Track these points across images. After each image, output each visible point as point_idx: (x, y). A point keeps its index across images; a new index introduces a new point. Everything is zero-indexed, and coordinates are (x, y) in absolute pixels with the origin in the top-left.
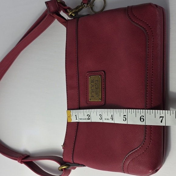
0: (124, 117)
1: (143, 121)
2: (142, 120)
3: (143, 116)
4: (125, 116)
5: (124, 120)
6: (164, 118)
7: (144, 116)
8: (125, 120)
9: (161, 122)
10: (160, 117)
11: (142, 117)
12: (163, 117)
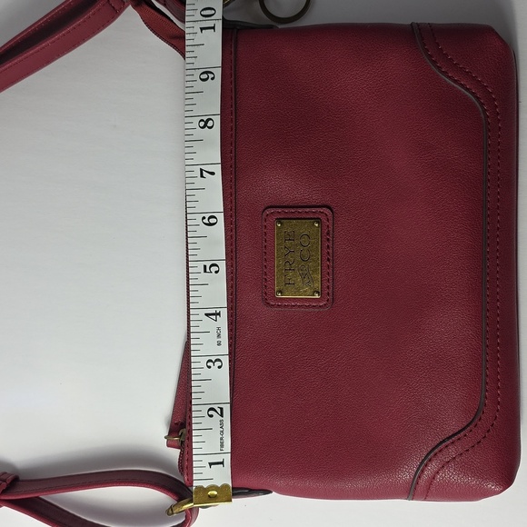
0: (208, 270)
1: (214, 217)
2: (212, 221)
3: (204, 218)
4: (205, 267)
5: (217, 272)
6: (203, 167)
7: (204, 215)
8: (216, 269)
9: (213, 173)
10: (202, 176)
11: (206, 221)
12: (201, 170)
